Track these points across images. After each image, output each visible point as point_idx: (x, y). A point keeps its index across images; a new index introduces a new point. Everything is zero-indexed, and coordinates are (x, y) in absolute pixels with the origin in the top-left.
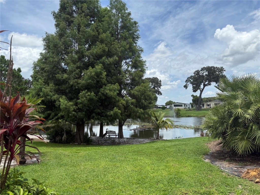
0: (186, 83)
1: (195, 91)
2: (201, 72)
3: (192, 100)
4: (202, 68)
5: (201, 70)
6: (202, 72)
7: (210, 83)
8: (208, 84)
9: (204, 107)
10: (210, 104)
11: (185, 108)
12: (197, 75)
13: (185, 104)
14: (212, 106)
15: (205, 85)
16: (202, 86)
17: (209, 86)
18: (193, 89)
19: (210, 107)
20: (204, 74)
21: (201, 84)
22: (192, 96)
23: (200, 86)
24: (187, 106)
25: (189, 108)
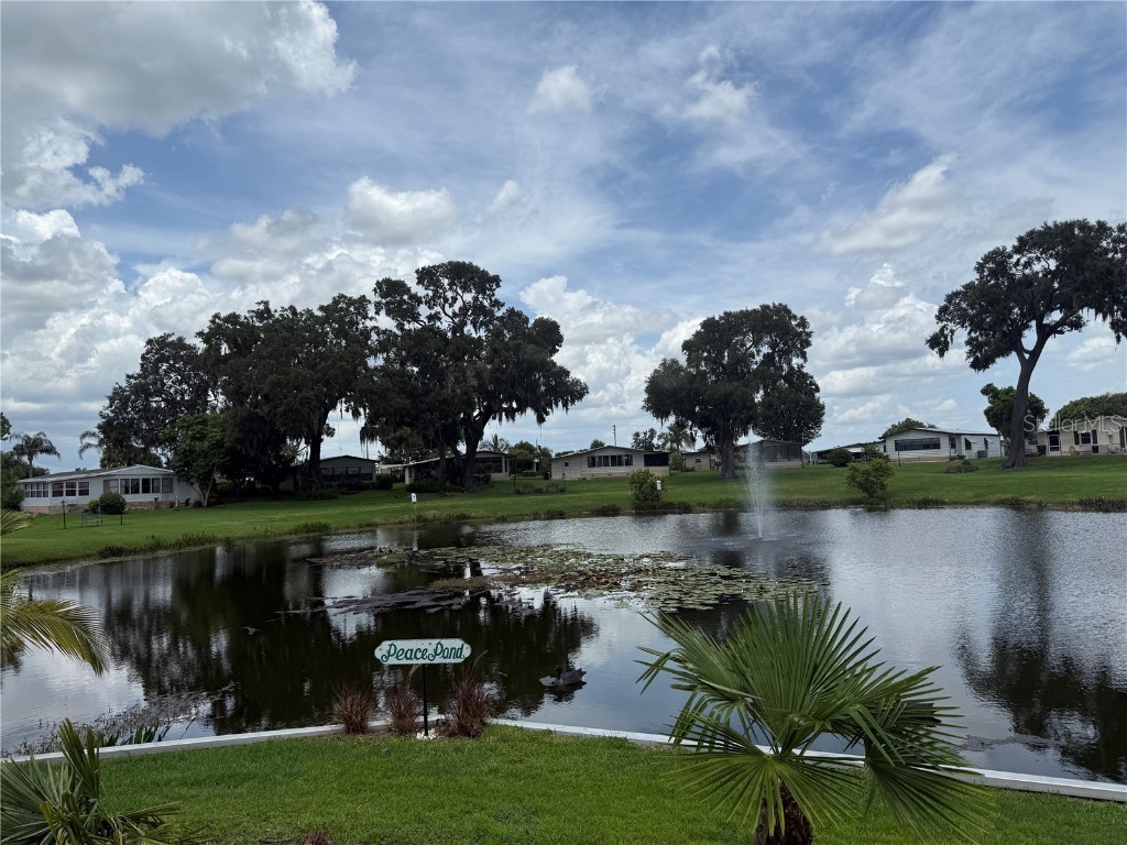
0: (941, 325)
1: (980, 364)
2: (1014, 259)
3: (987, 412)
4: (1020, 239)
5: (1018, 250)
6: (1023, 260)
7: (1080, 318)
8: (1062, 323)
9: (1057, 449)
10: (1094, 432)
11: (952, 459)
12: (993, 273)
13: (953, 438)
14: (1102, 441)
15: (1045, 333)
16: (1029, 339)
17: (1075, 332)
18: (971, 353)
19: (1095, 449)
20: (1037, 267)
21: (1027, 327)
22: (989, 390)
23: (1021, 335)
24: (968, 445)
25: (981, 454)
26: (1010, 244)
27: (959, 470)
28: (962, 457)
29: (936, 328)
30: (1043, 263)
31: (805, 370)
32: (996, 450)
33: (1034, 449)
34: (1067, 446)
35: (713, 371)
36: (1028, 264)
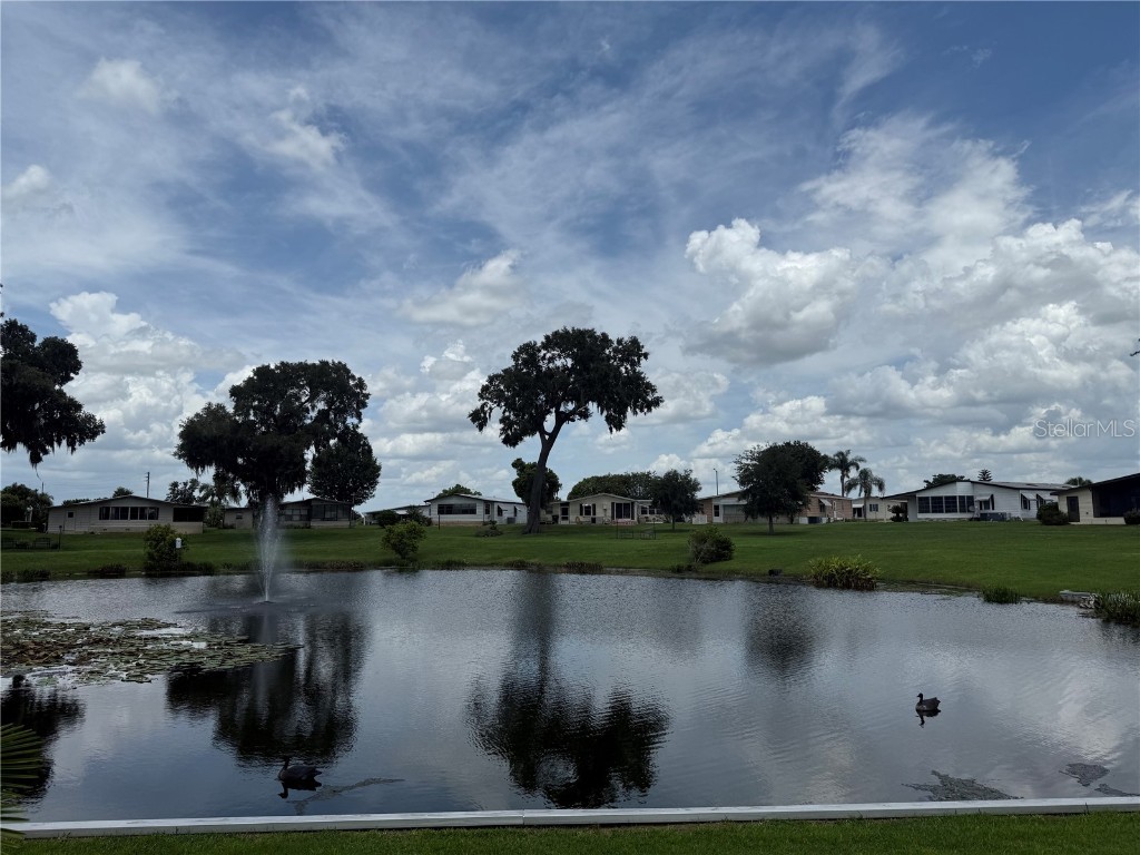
1: (511, 440)
2: (542, 354)
3: (514, 484)
4: (547, 337)
5: (545, 346)
6: (548, 355)
7: (587, 409)
8: (573, 412)
9: (566, 518)
10: (594, 506)
11: (485, 524)
12: (525, 362)
13: (488, 504)
14: (599, 513)
15: (562, 419)
16: (550, 422)
17: (583, 421)
18: (504, 430)
19: (594, 520)
20: (559, 363)
21: (549, 412)
22: (518, 464)
23: (544, 419)
24: (500, 512)
25: (510, 520)
26: (539, 339)
27: (486, 534)
28: (494, 523)
29: (478, 404)
30: (563, 360)
31: (360, 431)
32: (523, 517)
33: (549, 517)
34: (573, 517)
35: (263, 422)
36: (551, 360)
